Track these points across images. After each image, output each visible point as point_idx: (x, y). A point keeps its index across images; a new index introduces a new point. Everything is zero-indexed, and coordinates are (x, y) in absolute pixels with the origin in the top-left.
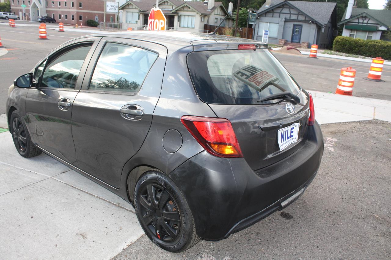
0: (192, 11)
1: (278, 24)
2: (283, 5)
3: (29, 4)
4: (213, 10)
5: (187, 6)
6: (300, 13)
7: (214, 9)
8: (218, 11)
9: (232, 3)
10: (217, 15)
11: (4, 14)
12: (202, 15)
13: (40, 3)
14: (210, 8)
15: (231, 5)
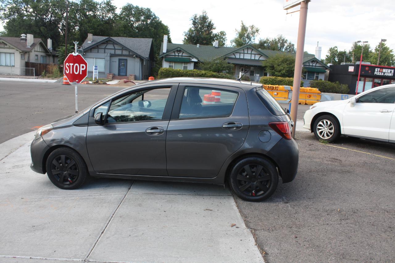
0: (10, 48)
1: (104, 59)
2: (107, 41)
4: (33, 47)
5: (3, 42)
6: (124, 48)
7: (33, 45)
8: (38, 48)
9: (50, 39)
10: (37, 51)
12: (22, 52)
14: (30, 45)
15: (49, 41)
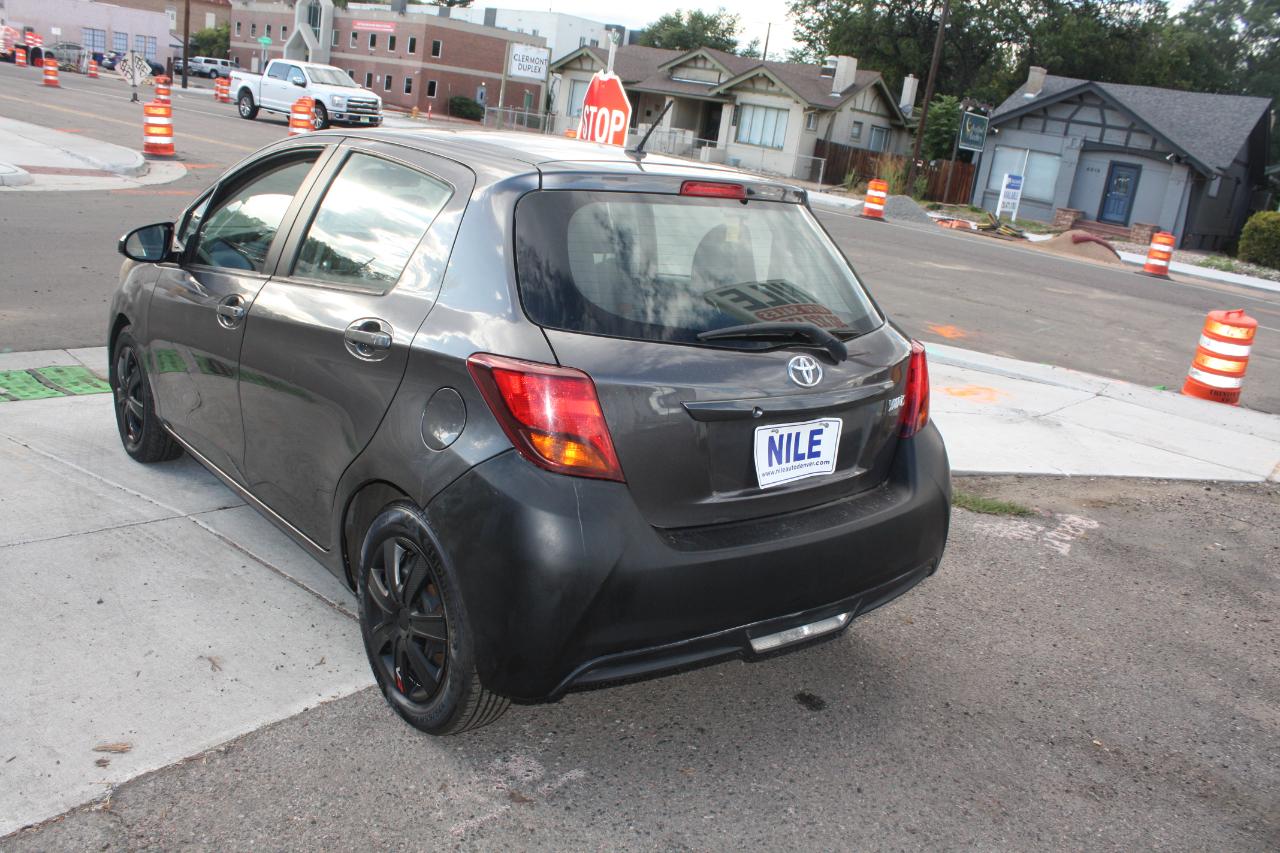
0: (780, 94)
1: (1057, 158)
2: (1081, 96)
3: (285, 37)
4: (847, 96)
5: (765, 76)
6: (1137, 125)
7: (852, 91)
8: (866, 101)
9: (915, 77)
10: (862, 111)
11: (206, 61)
12: (810, 109)
13: (317, 34)
14: (841, 90)
15: (910, 84)
